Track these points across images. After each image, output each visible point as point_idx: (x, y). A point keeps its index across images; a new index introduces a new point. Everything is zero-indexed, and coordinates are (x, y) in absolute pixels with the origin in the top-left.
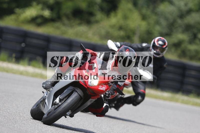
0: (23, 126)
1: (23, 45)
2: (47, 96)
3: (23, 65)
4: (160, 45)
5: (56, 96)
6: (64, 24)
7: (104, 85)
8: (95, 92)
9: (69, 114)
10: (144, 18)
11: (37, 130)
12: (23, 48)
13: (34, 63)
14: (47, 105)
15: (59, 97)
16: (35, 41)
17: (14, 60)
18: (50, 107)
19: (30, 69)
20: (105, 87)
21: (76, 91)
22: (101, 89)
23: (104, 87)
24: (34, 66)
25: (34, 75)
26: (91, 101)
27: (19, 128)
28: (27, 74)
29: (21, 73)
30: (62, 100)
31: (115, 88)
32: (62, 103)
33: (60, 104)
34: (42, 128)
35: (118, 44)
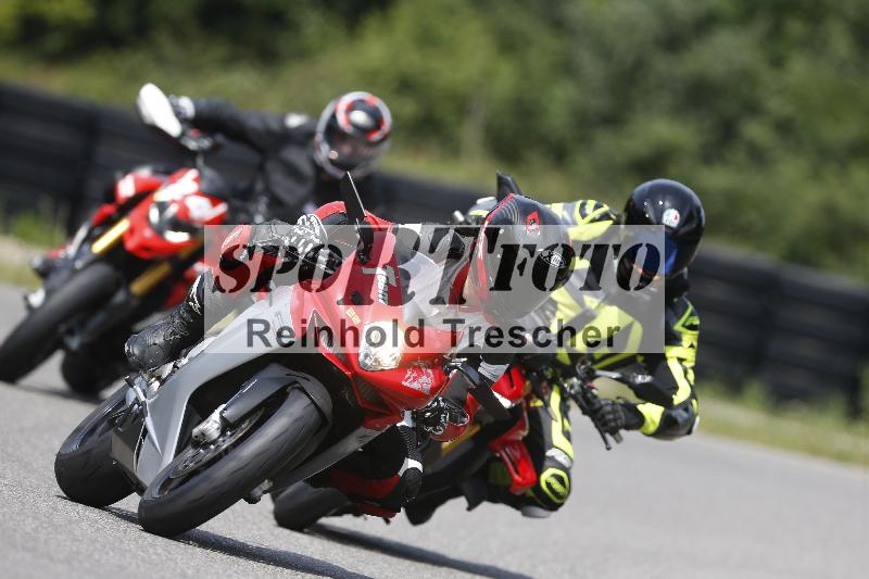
2: (149, 401)
4: (356, 127)
7: (424, 370)
8: (386, 398)
10: (509, 44)
13: (25, 223)
14: (150, 438)
15: (221, 413)
16: (33, 131)
20: (428, 376)
21: (303, 390)
22: (415, 386)
23: (424, 379)
26: (365, 436)
30: (236, 425)
31: (474, 382)
33: (224, 443)
35: (187, 105)
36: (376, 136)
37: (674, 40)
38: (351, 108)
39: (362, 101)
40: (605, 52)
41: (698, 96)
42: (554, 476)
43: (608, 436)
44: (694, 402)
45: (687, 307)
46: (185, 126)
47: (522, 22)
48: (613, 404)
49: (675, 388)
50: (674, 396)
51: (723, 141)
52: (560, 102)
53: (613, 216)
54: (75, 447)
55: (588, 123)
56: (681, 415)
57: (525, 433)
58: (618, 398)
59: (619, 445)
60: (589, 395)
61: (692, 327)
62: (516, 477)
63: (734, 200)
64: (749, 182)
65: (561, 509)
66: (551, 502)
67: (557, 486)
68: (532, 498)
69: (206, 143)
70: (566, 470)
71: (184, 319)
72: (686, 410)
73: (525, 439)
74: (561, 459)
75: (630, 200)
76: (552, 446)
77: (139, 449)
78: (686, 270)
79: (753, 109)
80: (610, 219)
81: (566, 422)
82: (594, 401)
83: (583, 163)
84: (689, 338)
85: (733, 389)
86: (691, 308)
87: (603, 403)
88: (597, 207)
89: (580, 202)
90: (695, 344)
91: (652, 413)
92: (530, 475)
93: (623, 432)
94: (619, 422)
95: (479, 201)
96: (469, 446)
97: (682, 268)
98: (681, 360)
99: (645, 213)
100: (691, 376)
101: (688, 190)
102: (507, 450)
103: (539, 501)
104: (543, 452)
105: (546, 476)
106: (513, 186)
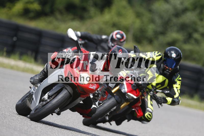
0: (12, 122)
1: (15, 39)
2: (34, 92)
3: (14, 59)
4: (118, 38)
5: (44, 92)
6: (57, 19)
7: (94, 84)
9: (57, 112)
10: (138, 15)
11: (26, 127)
12: (15, 42)
13: (25, 57)
14: (34, 100)
15: (48, 94)
16: (27, 36)
17: (5, 54)
18: (37, 104)
19: (21, 64)
21: (66, 88)
23: (94, 86)
24: (25, 61)
25: (25, 70)
27: (8, 124)
28: (17, 69)
29: (12, 68)
30: (51, 96)
32: (51, 100)
33: (48, 100)
34: (32, 124)
35: (79, 34)
36: (122, 40)
37: (177, 15)
38: (117, 34)
39: (119, 32)
40: (161, 17)
41: (183, 27)
42: (148, 114)
43: (159, 105)
44: (180, 97)
45: (178, 76)
46: (78, 38)
47: (142, 10)
48: (161, 97)
49: (175, 94)
50: (175, 96)
51: (189, 38)
52: (151, 29)
53: (161, 55)
54: (20, 102)
55: (157, 34)
56: (176, 100)
57: (140, 104)
58: (162, 96)
59: (162, 107)
60: (155, 96)
61: (179, 80)
62: (138, 114)
63: (191, 52)
64: (195, 48)
65: (150, 122)
66: (148, 120)
67: (149, 116)
68: (143, 119)
69: (83, 42)
70: (151, 113)
71: (43, 73)
72: (178, 99)
73: (141, 105)
74: (150, 110)
75: (165, 51)
76: (148, 107)
77: (31, 102)
78: (178, 67)
79: (196, 31)
80: (161, 56)
81: (151, 102)
82: (156, 97)
83: (156, 43)
84: (178, 82)
85: (191, 96)
86: (179, 76)
87: (158, 97)
88: (158, 53)
89: (154, 52)
90: (180, 84)
91: (169, 100)
92: (142, 114)
93: (163, 104)
94: (162, 102)
95: (131, 52)
96: (127, 107)
97: (177, 66)
98: (177, 88)
99: (168, 54)
100: (179, 91)
101: (178, 49)
102: (136, 108)
103: (145, 120)
104: (146, 109)
105: (146, 114)
106: (137, 48)
